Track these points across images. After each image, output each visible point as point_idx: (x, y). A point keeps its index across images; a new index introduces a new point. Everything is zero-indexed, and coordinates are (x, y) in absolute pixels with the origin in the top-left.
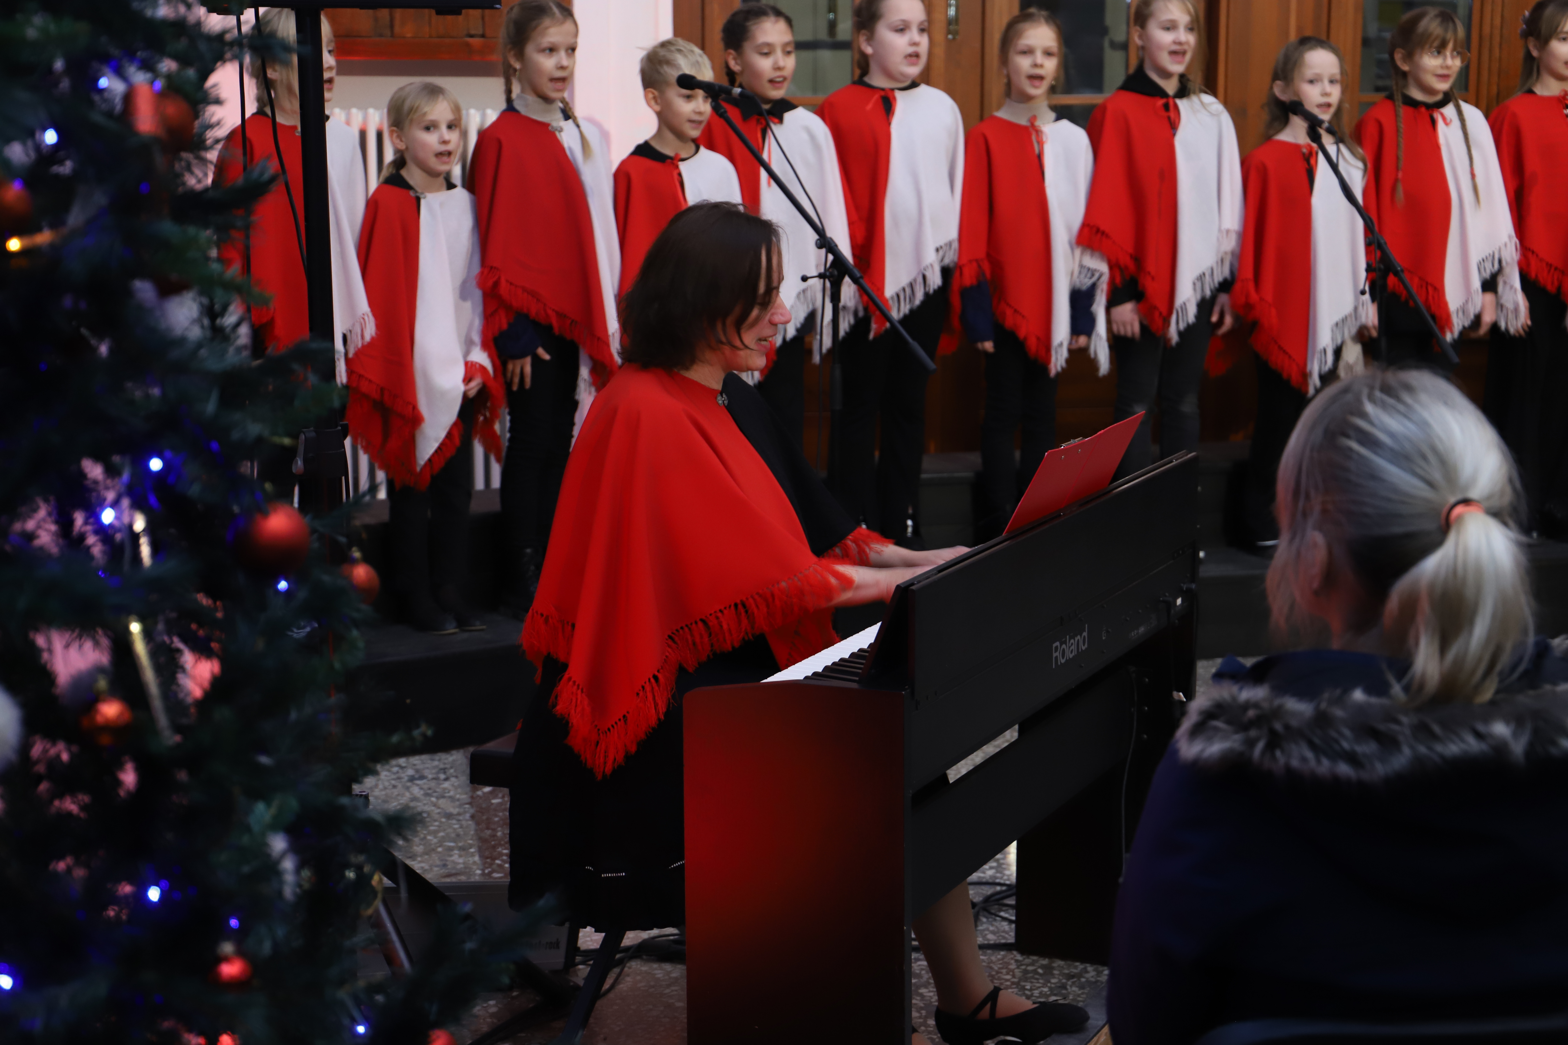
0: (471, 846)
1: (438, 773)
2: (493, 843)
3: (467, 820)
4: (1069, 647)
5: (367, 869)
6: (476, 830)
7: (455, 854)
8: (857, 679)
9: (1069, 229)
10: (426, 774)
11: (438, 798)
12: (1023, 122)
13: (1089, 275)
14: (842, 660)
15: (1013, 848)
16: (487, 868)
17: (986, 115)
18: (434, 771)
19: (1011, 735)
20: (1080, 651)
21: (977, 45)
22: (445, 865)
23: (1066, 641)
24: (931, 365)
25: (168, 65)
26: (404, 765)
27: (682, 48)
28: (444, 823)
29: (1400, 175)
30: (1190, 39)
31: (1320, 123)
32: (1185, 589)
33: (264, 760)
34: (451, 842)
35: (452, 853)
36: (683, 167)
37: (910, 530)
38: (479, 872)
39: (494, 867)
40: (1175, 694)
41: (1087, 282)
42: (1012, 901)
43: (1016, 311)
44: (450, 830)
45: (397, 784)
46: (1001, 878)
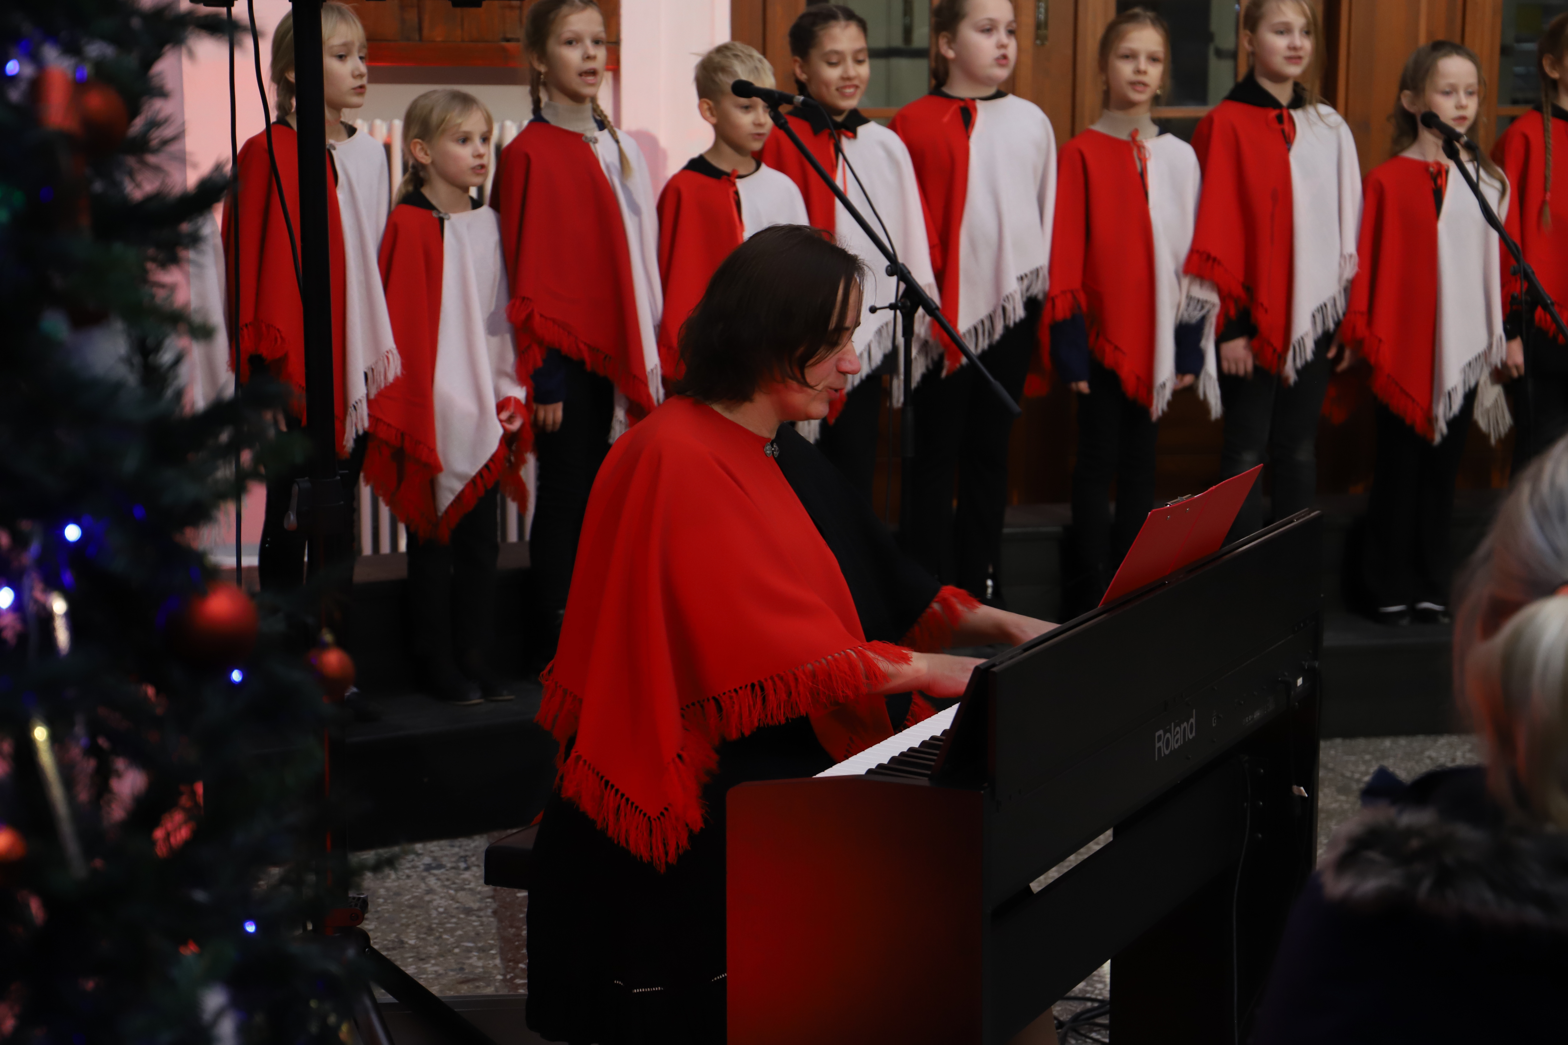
0: (492, 947)
1: (458, 861)
2: (517, 943)
3: (489, 917)
4: (1175, 736)
5: (332, 1019)
6: (498, 929)
7: (475, 956)
8: (929, 772)
9: (1175, 256)
10: (444, 863)
11: (456, 890)
12: (1124, 136)
13: (1199, 307)
14: (911, 749)
15: (1107, 966)
16: (510, 973)
17: (1078, 131)
18: (454, 859)
19: (1106, 837)
20: (1187, 740)
21: (1069, 52)
22: (462, 969)
23: (1170, 728)
24: (1016, 408)
25: (96, 49)
26: (420, 852)
27: (740, 54)
28: (461, 919)
29: (1548, 196)
30: (1306, 45)
31: (1458, 136)
32: (1306, 668)
33: (200, 896)
34: (469, 942)
35: (471, 955)
36: (741, 185)
37: (990, 590)
38: (500, 977)
39: (517, 971)
40: (1295, 788)
41: (1197, 315)
42: (1105, 1020)
43: (1117, 348)
44: (470, 928)
45: (412, 874)
46: (1092, 992)
